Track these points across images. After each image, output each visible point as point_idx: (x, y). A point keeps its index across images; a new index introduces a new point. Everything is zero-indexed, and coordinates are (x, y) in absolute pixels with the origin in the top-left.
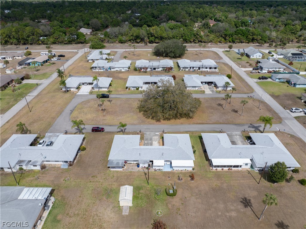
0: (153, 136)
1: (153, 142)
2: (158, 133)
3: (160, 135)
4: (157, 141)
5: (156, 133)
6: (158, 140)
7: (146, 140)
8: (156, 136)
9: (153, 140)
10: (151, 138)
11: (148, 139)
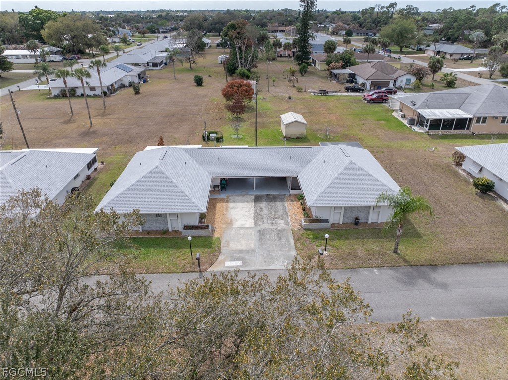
0: (254, 250)
1: (253, 225)
2: (228, 264)
3: (221, 258)
4: (234, 226)
5: (239, 263)
6: (233, 232)
7: (282, 230)
8: (241, 251)
9: (251, 234)
10: (260, 239)
11: (273, 235)
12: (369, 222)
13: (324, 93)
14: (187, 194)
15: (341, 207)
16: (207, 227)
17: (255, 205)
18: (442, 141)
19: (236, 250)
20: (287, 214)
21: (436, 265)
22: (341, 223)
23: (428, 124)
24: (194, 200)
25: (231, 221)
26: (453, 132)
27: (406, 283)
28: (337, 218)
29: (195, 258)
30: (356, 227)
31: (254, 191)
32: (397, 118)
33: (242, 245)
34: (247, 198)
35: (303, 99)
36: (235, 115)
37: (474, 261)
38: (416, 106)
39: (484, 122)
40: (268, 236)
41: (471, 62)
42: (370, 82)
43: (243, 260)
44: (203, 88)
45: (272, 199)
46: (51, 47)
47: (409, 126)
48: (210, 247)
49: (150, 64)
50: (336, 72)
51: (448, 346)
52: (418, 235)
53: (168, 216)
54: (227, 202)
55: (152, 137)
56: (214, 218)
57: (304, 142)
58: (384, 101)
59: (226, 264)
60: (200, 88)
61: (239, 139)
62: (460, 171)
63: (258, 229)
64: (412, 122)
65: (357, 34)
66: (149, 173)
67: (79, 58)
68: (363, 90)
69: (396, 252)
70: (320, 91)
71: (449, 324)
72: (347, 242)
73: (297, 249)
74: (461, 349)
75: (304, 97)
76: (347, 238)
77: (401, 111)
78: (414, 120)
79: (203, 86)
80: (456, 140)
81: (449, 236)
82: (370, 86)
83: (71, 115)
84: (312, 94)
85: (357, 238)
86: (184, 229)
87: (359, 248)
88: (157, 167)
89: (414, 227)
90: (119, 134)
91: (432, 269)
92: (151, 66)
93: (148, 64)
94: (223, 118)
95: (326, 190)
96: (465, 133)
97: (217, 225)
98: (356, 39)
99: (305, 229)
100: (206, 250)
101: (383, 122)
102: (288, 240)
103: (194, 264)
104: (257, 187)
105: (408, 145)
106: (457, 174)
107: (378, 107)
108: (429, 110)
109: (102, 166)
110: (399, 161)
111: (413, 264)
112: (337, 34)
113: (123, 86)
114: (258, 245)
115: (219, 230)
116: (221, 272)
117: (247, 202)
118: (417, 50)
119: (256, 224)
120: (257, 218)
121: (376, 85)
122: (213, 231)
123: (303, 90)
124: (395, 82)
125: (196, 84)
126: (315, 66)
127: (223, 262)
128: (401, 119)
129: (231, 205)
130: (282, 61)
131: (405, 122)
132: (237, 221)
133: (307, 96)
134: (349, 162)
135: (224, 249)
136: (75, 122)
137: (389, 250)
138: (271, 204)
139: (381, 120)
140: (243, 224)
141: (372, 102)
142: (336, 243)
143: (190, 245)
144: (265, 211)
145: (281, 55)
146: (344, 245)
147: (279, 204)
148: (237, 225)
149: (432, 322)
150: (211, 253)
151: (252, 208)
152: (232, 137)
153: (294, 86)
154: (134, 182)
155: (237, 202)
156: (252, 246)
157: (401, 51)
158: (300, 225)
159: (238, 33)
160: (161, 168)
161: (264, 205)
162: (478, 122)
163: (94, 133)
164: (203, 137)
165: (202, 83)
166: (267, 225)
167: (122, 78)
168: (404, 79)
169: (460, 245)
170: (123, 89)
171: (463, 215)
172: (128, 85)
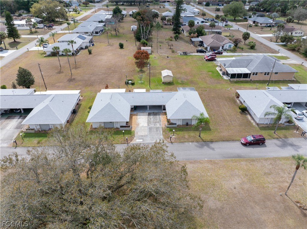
0: (147, 136)
1: (147, 125)
3: (135, 138)
4: (140, 126)
5: (141, 140)
6: (139, 128)
7: (158, 128)
8: (142, 136)
9: (146, 129)
10: (150, 131)
11: (154, 130)
12: (192, 124)
13: (185, 54)
14: (121, 114)
15: (181, 119)
16: (129, 127)
17: (148, 117)
18: (235, 84)
19: (140, 135)
20: (161, 121)
21: (213, 141)
22: (181, 125)
23: (230, 76)
24: (124, 116)
25: (139, 124)
26: (242, 79)
27: (200, 147)
28: (180, 123)
29: (125, 139)
30: (187, 126)
31: (148, 111)
32: (217, 71)
33: (143, 133)
34: (145, 114)
35: (174, 57)
36: (140, 69)
37: (228, 140)
38: (226, 66)
39: (256, 75)
40: (153, 130)
41: (271, 30)
42: (210, 47)
43: (143, 139)
44: (123, 49)
45: (155, 114)
46: (36, 18)
47: (222, 75)
48: (131, 134)
49: (94, 32)
50: (193, 40)
51: (208, 167)
52: (210, 130)
53: (114, 123)
54: (137, 116)
55: (101, 82)
56: (132, 123)
57: (172, 85)
58: (214, 60)
59: (137, 141)
60: (122, 50)
61: (142, 83)
62: (238, 101)
63: (149, 127)
64: (224, 74)
65: (213, 5)
66: (106, 105)
67: (53, 26)
68: (205, 52)
69: (200, 136)
70: (184, 53)
71: (211, 161)
72: (182, 132)
73: (163, 135)
74: (212, 168)
75: (175, 56)
76: (183, 131)
77: (220, 67)
78: (225, 73)
79: (124, 48)
80: (242, 84)
81: (222, 130)
82: (210, 49)
83: (60, 68)
84: (179, 54)
85: (186, 131)
86: (121, 127)
87: (186, 134)
88: (109, 103)
89: (209, 127)
90: (86, 80)
91: (211, 143)
92: (94, 33)
93: (93, 32)
94: (134, 70)
95: (175, 112)
96: (248, 80)
97: (133, 126)
98: (211, 8)
99: (167, 127)
100: (129, 135)
101: (211, 73)
102: (160, 132)
103: (125, 141)
104: (149, 109)
105: (219, 86)
106: (235, 102)
107: (210, 64)
108: (231, 69)
109: (82, 98)
110: (212, 95)
111: (204, 141)
112: (201, 4)
113: (82, 49)
114: (149, 133)
115: (134, 127)
116: (135, 143)
117: (145, 116)
118: (244, 19)
119: (148, 125)
120: (149, 122)
121: (213, 49)
122: (132, 128)
123: (175, 52)
124: (223, 47)
125: (120, 47)
126: (184, 32)
127: (136, 140)
128: (219, 71)
129: (138, 117)
130: (166, 29)
131: (221, 73)
132: (141, 124)
133: (176, 56)
134: (185, 100)
135: (136, 135)
136: (63, 73)
137: (197, 135)
138: (155, 116)
139: (210, 72)
140: (143, 125)
141: (208, 60)
142: (178, 133)
143: (124, 133)
144: (152, 120)
145: (166, 24)
146: (181, 133)
147: (158, 116)
148: (141, 125)
149: (206, 160)
150: (131, 136)
151: (147, 118)
152: (139, 82)
153: (171, 48)
154: (100, 109)
155: (141, 116)
156: (146, 134)
157: (235, 19)
158: (165, 125)
159: (142, 17)
160: (111, 103)
161: (151, 117)
162: (253, 74)
163: (74, 79)
164: (126, 83)
165: (123, 46)
166: (152, 126)
167: (81, 44)
168: (228, 45)
169: (225, 134)
170: (82, 50)
171: (230, 121)
172: (85, 48)
